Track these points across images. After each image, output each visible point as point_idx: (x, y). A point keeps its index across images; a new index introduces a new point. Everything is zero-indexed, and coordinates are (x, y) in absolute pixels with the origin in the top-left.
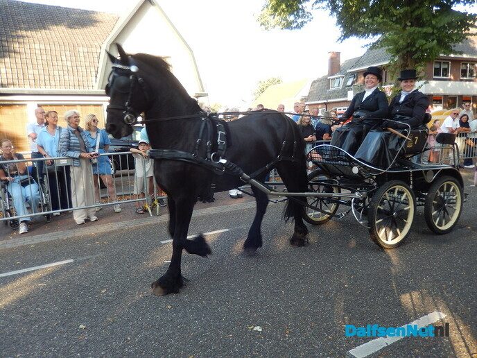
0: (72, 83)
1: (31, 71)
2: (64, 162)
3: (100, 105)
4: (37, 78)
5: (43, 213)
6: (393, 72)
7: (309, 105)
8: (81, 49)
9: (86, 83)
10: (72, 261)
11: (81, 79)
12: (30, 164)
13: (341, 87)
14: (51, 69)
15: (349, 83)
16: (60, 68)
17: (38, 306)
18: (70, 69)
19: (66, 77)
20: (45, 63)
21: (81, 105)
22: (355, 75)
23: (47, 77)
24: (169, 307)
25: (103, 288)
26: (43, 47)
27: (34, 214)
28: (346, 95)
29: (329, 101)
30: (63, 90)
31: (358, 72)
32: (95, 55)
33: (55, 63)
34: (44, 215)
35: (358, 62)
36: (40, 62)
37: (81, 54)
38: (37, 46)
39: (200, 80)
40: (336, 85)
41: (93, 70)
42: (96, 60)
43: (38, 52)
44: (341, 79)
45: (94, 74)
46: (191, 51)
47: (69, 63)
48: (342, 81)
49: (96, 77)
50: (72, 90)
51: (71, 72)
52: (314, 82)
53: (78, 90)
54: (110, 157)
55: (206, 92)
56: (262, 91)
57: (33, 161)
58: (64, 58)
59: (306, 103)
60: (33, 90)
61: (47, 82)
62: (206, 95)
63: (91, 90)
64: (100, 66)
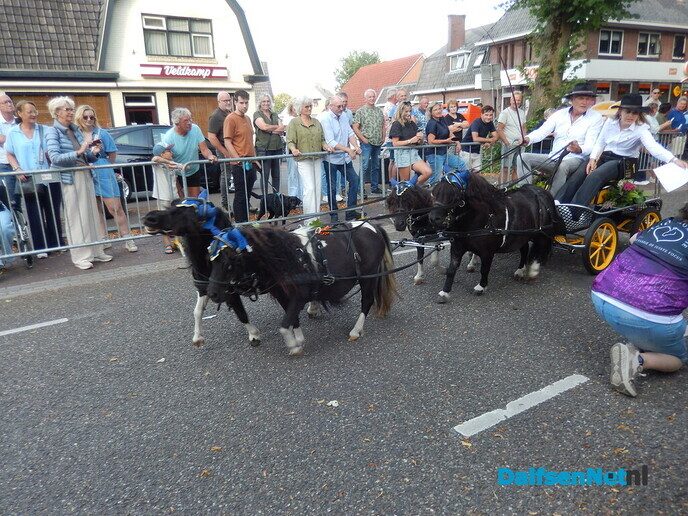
0: (58, 60)
2: (47, 179)
3: (105, 95)
5: (21, 254)
6: (540, 45)
7: (419, 95)
8: (70, 7)
9: (80, 61)
10: (66, 320)
11: (72, 54)
13: (465, 69)
14: (24, 38)
15: (478, 62)
16: (38, 36)
18: (54, 37)
19: (49, 51)
20: (14, 28)
22: (487, 51)
23: (18, 51)
25: (110, 355)
28: (472, 81)
29: (449, 89)
30: (45, 71)
31: (491, 46)
32: (93, 16)
33: (29, 28)
34: (23, 257)
35: (491, 30)
37: (71, 15)
39: (256, 57)
40: (459, 64)
41: (90, 39)
44: (466, 56)
48: (467, 59)
49: (96, 50)
50: (58, 70)
51: (55, 43)
52: (428, 60)
55: (265, 74)
56: (351, 74)
58: (43, 21)
59: (415, 93)
61: (20, 59)
62: (265, 79)
63: (89, 72)
64: (101, 33)
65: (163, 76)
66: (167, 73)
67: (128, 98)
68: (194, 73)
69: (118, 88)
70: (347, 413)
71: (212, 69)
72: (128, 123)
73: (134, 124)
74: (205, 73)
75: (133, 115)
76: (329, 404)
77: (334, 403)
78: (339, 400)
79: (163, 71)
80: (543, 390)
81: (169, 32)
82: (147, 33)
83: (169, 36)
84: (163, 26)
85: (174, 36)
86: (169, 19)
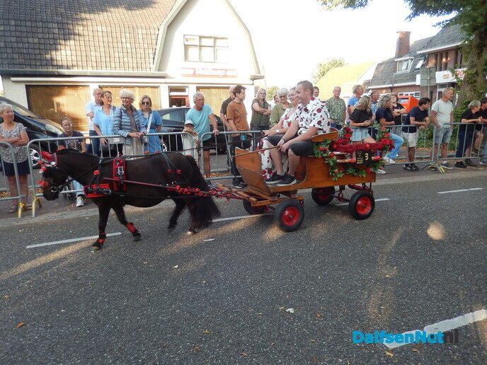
0: (131, 65)
1: (93, 53)
2: (117, 141)
3: (157, 87)
4: (99, 60)
7: (372, 89)
8: (140, 31)
9: (144, 66)
10: (120, 233)
11: (139, 61)
13: (409, 71)
14: (112, 51)
15: (419, 66)
16: (120, 50)
17: (86, 272)
18: (129, 51)
19: (126, 59)
20: (106, 44)
21: (139, 87)
22: (426, 57)
23: (108, 60)
24: (204, 282)
26: (104, 29)
28: (414, 79)
29: (395, 85)
30: (123, 72)
31: (430, 54)
32: (154, 37)
33: (115, 45)
35: (430, 42)
36: (101, 44)
37: (140, 37)
38: (99, 29)
39: (257, 62)
40: (404, 67)
41: (151, 51)
42: (154, 42)
43: (100, 34)
44: (410, 61)
45: (151, 56)
46: (248, 31)
47: (128, 45)
48: (410, 63)
49: (154, 58)
50: (131, 72)
51: (130, 55)
52: (380, 65)
53: (136, 72)
54: (160, 137)
55: (262, 74)
56: (323, 74)
58: (124, 40)
59: (369, 88)
60: (95, 71)
61: (108, 64)
62: (262, 77)
63: (148, 72)
64: (158, 47)
65: (195, 75)
66: (197, 73)
67: (171, 89)
68: (214, 73)
69: (165, 83)
70: (300, 319)
71: (226, 70)
72: (171, 106)
73: (174, 107)
74: (222, 73)
75: (173, 101)
76: (287, 311)
77: (291, 310)
78: (295, 309)
79: (195, 71)
80: (456, 319)
81: (201, 46)
82: (186, 47)
83: (200, 49)
84: (197, 43)
85: (203, 48)
86: (201, 37)
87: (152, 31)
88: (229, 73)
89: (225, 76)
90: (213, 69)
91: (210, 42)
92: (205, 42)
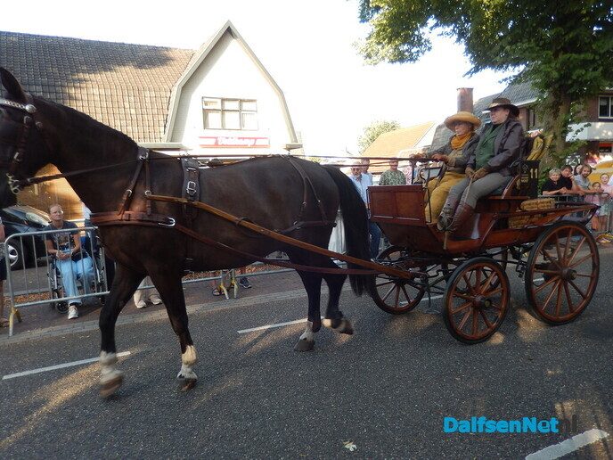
0: (136, 135)
5: (97, 294)
6: (543, 113)
8: (147, 94)
9: (152, 135)
10: (129, 353)
11: (147, 129)
12: (83, 233)
14: (112, 118)
16: (123, 117)
18: (134, 117)
20: (105, 111)
26: (102, 92)
27: (85, 295)
32: (165, 100)
33: (116, 111)
34: (98, 296)
37: (148, 100)
38: (96, 91)
39: (292, 128)
41: (161, 118)
42: (165, 106)
43: (97, 98)
45: (162, 123)
46: (281, 92)
47: (133, 111)
49: (165, 126)
51: (135, 122)
52: (439, 127)
53: (143, 144)
55: (299, 143)
56: (373, 139)
57: (86, 231)
58: (127, 105)
62: (300, 146)
63: (159, 143)
64: (170, 113)
65: (216, 145)
66: (219, 143)
68: (241, 142)
71: (256, 139)
79: (217, 141)
80: (562, 444)
81: (223, 111)
82: (206, 112)
83: (223, 114)
84: (218, 106)
85: (226, 113)
86: (223, 100)
87: (163, 94)
88: (259, 142)
89: (254, 146)
90: (239, 138)
91: (235, 105)
92: (228, 105)
